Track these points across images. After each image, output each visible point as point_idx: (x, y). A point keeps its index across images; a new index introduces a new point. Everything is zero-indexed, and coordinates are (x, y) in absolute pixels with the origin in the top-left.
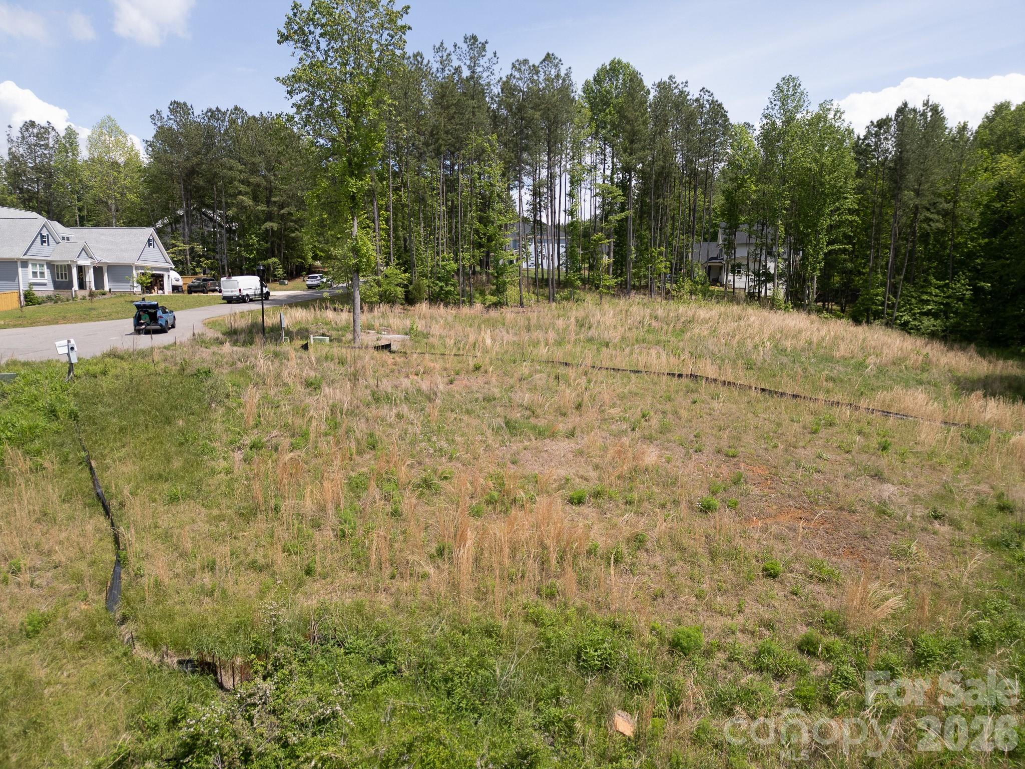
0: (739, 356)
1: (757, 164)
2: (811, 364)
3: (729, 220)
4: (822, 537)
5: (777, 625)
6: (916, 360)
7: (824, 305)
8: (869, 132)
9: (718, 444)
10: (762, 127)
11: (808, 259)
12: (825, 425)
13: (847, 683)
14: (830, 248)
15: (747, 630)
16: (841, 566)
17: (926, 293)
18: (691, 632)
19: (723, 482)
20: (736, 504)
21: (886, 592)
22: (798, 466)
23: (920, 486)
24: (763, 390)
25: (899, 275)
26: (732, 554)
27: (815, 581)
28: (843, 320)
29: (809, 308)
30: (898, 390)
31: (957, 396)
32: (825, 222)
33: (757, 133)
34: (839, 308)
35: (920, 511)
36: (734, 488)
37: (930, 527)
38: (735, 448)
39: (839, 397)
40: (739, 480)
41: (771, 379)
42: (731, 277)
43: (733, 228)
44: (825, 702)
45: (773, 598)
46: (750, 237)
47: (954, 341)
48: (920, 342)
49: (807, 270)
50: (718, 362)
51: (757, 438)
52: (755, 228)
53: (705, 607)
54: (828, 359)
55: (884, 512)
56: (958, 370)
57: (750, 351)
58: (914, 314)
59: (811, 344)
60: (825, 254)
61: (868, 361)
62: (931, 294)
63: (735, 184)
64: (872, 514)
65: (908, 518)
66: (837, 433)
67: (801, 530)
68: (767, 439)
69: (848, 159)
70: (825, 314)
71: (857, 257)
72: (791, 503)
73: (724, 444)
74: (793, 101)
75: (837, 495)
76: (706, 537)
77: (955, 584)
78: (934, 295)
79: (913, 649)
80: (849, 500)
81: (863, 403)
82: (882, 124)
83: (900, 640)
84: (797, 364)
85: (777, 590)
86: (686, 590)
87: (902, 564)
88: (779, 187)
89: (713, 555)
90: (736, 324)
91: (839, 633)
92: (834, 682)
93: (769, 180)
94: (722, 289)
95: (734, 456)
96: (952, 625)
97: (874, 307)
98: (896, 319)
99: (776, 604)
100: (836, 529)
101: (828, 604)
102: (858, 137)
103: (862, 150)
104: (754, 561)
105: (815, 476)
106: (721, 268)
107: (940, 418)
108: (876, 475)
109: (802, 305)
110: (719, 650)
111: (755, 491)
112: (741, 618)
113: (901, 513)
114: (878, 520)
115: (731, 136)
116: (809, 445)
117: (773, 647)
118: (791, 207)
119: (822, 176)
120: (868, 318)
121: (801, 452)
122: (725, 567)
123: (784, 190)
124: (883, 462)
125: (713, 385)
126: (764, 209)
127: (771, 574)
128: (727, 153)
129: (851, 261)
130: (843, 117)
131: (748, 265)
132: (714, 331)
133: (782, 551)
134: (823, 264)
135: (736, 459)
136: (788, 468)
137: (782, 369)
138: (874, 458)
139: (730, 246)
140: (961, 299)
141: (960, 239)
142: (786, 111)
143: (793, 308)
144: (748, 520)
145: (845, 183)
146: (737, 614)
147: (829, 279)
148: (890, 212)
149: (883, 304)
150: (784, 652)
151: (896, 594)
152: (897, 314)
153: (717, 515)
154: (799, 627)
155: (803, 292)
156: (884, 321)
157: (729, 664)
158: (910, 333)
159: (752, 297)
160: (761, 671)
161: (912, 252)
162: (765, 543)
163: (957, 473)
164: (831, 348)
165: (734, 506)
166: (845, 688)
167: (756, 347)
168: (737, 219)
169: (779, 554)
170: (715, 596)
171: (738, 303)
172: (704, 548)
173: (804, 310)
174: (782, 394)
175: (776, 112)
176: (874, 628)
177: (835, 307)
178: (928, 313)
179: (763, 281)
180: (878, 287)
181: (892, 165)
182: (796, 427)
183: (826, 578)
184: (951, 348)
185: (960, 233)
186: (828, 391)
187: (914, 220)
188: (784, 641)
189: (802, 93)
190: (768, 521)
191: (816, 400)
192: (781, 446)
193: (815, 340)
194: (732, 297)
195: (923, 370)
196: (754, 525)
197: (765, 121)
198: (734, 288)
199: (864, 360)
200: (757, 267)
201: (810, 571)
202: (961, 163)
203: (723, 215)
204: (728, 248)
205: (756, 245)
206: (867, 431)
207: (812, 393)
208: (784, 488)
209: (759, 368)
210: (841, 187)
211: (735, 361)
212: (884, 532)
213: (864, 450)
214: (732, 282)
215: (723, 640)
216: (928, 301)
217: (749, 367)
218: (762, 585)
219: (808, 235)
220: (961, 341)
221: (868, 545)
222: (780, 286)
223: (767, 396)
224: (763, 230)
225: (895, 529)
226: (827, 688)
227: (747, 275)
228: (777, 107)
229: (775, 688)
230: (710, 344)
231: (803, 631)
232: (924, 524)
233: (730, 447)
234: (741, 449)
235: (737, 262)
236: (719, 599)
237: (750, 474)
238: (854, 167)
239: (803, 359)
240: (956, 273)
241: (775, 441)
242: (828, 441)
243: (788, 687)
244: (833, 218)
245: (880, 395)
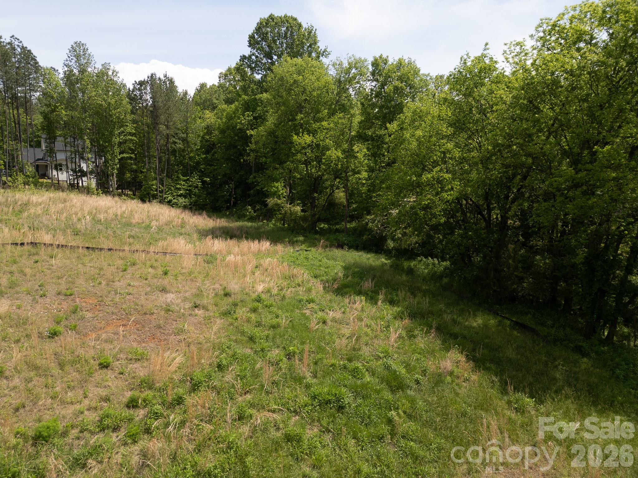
0: (68, 226)
1: (64, 97)
2: (118, 228)
3: (48, 133)
4: (135, 333)
5: (112, 397)
6: (178, 222)
7: (122, 191)
8: (134, 87)
9: (58, 288)
10: (65, 73)
11: (108, 163)
12: (131, 265)
13: (157, 416)
14: (122, 156)
15: (91, 408)
16: (148, 348)
17: (179, 184)
18: (50, 424)
19: (64, 313)
20: (75, 327)
21: (174, 355)
22: (116, 294)
23: (186, 291)
24: (88, 248)
25: (164, 173)
26: (76, 361)
27: (133, 361)
28: (135, 201)
29: (113, 193)
30: (170, 239)
31: (200, 239)
32: (116, 140)
33: (62, 76)
34: (132, 193)
35: (188, 305)
36: (73, 316)
37: (193, 312)
38: (71, 289)
39: (137, 247)
40: (76, 310)
41: (92, 240)
42: (55, 173)
43: (52, 139)
44: (145, 432)
45: (107, 381)
46: (66, 146)
47: (196, 210)
48: (178, 211)
49: (108, 169)
50: (53, 232)
51: (87, 280)
52: (69, 140)
53: (59, 403)
54: (128, 224)
55: (169, 310)
56: (199, 226)
57: (76, 223)
58: (174, 196)
59: (116, 216)
60: (119, 159)
61: (152, 224)
62: (181, 184)
63: (49, 109)
64: (163, 313)
65: (182, 311)
66: (138, 269)
67: (121, 333)
68: (93, 279)
69: (124, 102)
70: (124, 197)
71: (139, 162)
72: (114, 317)
73: (63, 288)
74: (84, 59)
75: (142, 306)
76: (55, 355)
77: (208, 340)
78: (183, 185)
79: (191, 383)
80: (149, 308)
81: (152, 249)
82: (141, 83)
83: (184, 380)
84: (109, 229)
85: (109, 374)
86: (43, 396)
87: (181, 337)
88: (82, 114)
89: (61, 366)
90: (63, 205)
91: (150, 388)
92: (150, 418)
93: (73, 109)
94: (49, 181)
95: (71, 295)
96: (208, 362)
97: (152, 192)
98: (165, 198)
99: (110, 384)
100: (143, 326)
101: (142, 373)
102: (129, 89)
103: (132, 98)
104: (92, 361)
105: (128, 297)
106: (47, 166)
107: (193, 253)
108: (163, 290)
109: (108, 192)
110: (72, 428)
111: (89, 315)
112: (86, 402)
113: (178, 309)
114: (166, 315)
115: (41, 75)
116: (122, 279)
117: (110, 412)
118: (93, 128)
119: (110, 110)
120: (149, 199)
121: (117, 284)
122: (71, 371)
123: (86, 117)
124: (166, 282)
125: (50, 248)
126: (74, 128)
127: (105, 366)
128: (40, 86)
129: (136, 164)
130: (118, 75)
131: (67, 165)
132: (46, 211)
133: (111, 349)
134: (118, 166)
135: (73, 296)
136: (110, 295)
137: (99, 233)
138: (160, 280)
139: (51, 151)
140: (197, 187)
141: (192, 155)
142: (80, 65)
143: (102, 193)
144: (86, 335)
145: (125, 116)
146: (84, 399)
147: (124, 175)
148: (154, 136)
149: (156, 190)
150: (117, 413)
151: (179, 355)
152: (165, 196)
153: (62, 338)
154: (126, 393)
155: (108, 182)
156: (158, 200)
157: (81, 435)
158: (173, 207)
159: (73, 187)
160: (104, 430)
161: (168, 160)
162: (98, 347)
163: (204, 281)
164: (130, 218)
165: (74, 328)
166: (156, 420)
167: (79, 220)
168: (54, 132)
169: (109, 351)
170: (66, 393)
171: (63, 191)
172: (54, 362)
173: (110, 195)
174: (101, 249)
175: (73, 63)
176: (169, 378)
177: (129, 193)
178: (180, 196)
179: (80, 176)
180: (152, 181)
181: (151, 109)
182: (113, 269)
183: (140, 358)
184: (194, 214)
185: (192, 151)
186: (130, 244)
187: (167, 143)
188: (117, 406)
189: (89, 55)
190: (100, 332)
191: (124, 250)
192: (104, 283)
193: (119, 213)
194: (57, 186)
195: (182, 227)
196: (90, 337)
197: (66, 69)
198: (58, 181)
199: (150, 224)
200: (74, 167)
201: (130, 356)
202: (187, 112)
203: (43, 129)
204: (50, 153)
205: (71, 152)
206: (155, 265)
207: (121, 246)
208: (108, 309)
209: (84, 234)
210: (123, 119)
211: (65, 230)
212: (170, 321)
213: (155, 276)
214: (56, 176)
215: (75, 420)
216: (180, 188)
217: (76, 233)
218: (99, 375)
219: (106, 147)
220: (199, 210)
221: (162, 331)
222: (92, 180)
223: (91, 252)
224: (74, 142)
225: (175, 319)
226: (146, 424)
227: (67, 172)
228: (73, 61)
229: (114, 438)
230: (44, 219)
231: (129, 394)
232: (190, 312)
233: (67, 289)
234: (76, 289)
235: (58, 162)
236: (69, 394)
237: (84, 304)
238: (129, 107)
239: (112, 225)
240: (192, 173)
241: (100, 280)
242: (133, 274)
243: (122, 433)
244: (121, 137)
245: (160, 243)
